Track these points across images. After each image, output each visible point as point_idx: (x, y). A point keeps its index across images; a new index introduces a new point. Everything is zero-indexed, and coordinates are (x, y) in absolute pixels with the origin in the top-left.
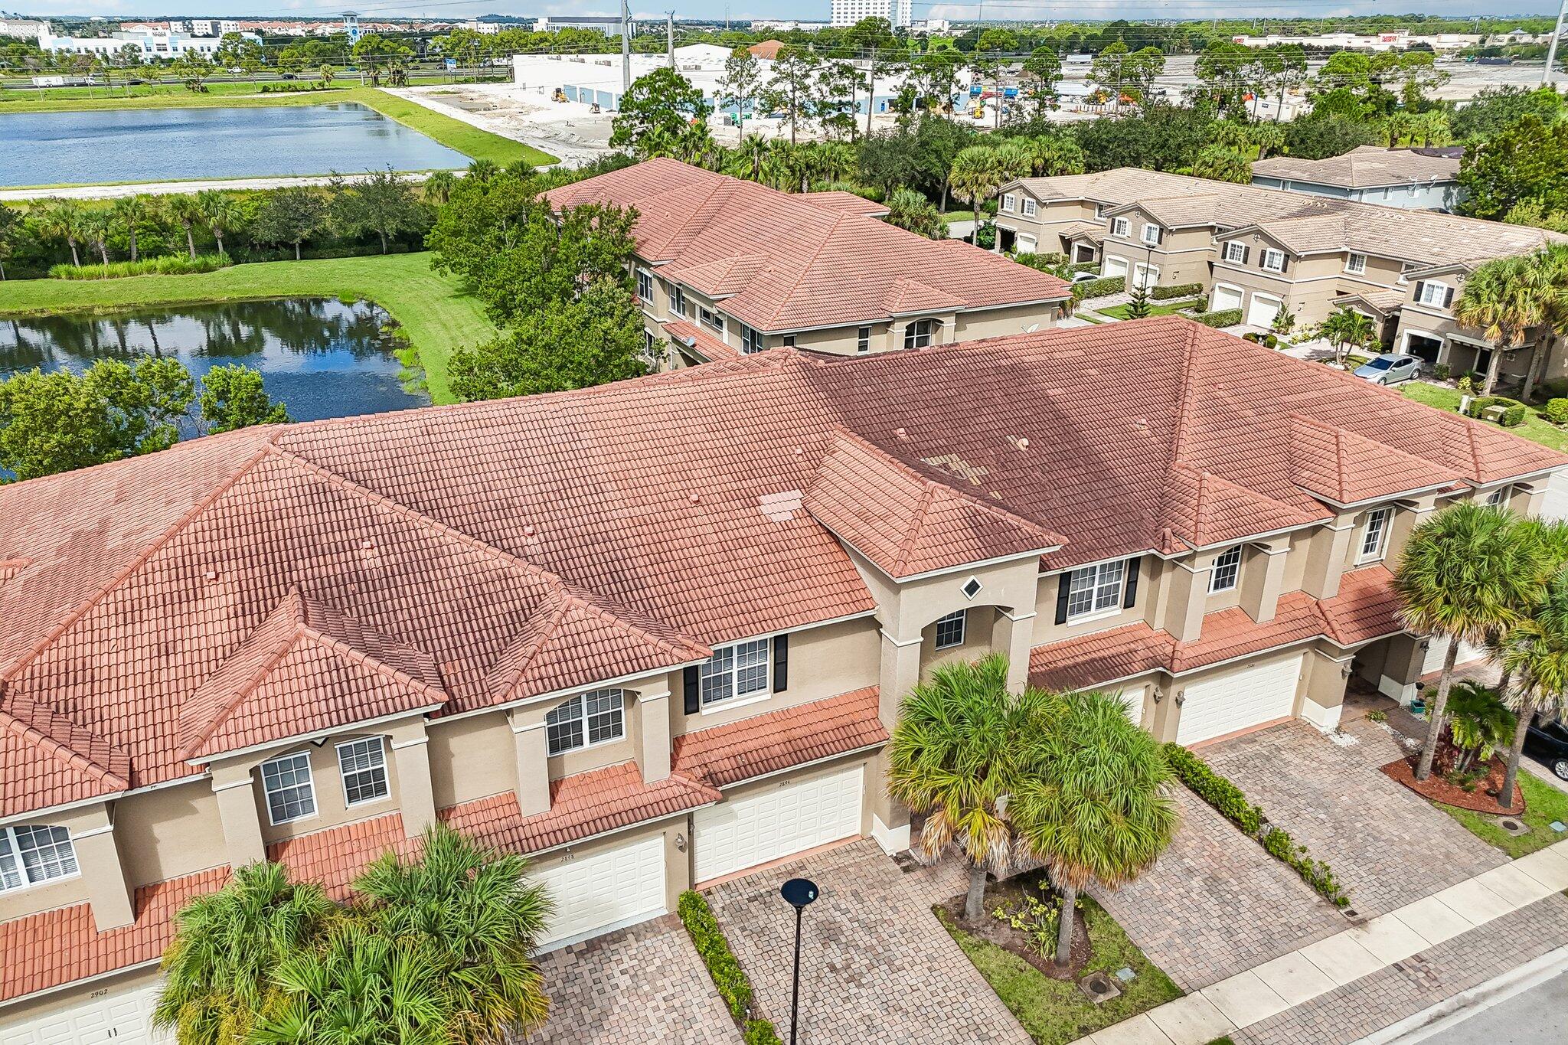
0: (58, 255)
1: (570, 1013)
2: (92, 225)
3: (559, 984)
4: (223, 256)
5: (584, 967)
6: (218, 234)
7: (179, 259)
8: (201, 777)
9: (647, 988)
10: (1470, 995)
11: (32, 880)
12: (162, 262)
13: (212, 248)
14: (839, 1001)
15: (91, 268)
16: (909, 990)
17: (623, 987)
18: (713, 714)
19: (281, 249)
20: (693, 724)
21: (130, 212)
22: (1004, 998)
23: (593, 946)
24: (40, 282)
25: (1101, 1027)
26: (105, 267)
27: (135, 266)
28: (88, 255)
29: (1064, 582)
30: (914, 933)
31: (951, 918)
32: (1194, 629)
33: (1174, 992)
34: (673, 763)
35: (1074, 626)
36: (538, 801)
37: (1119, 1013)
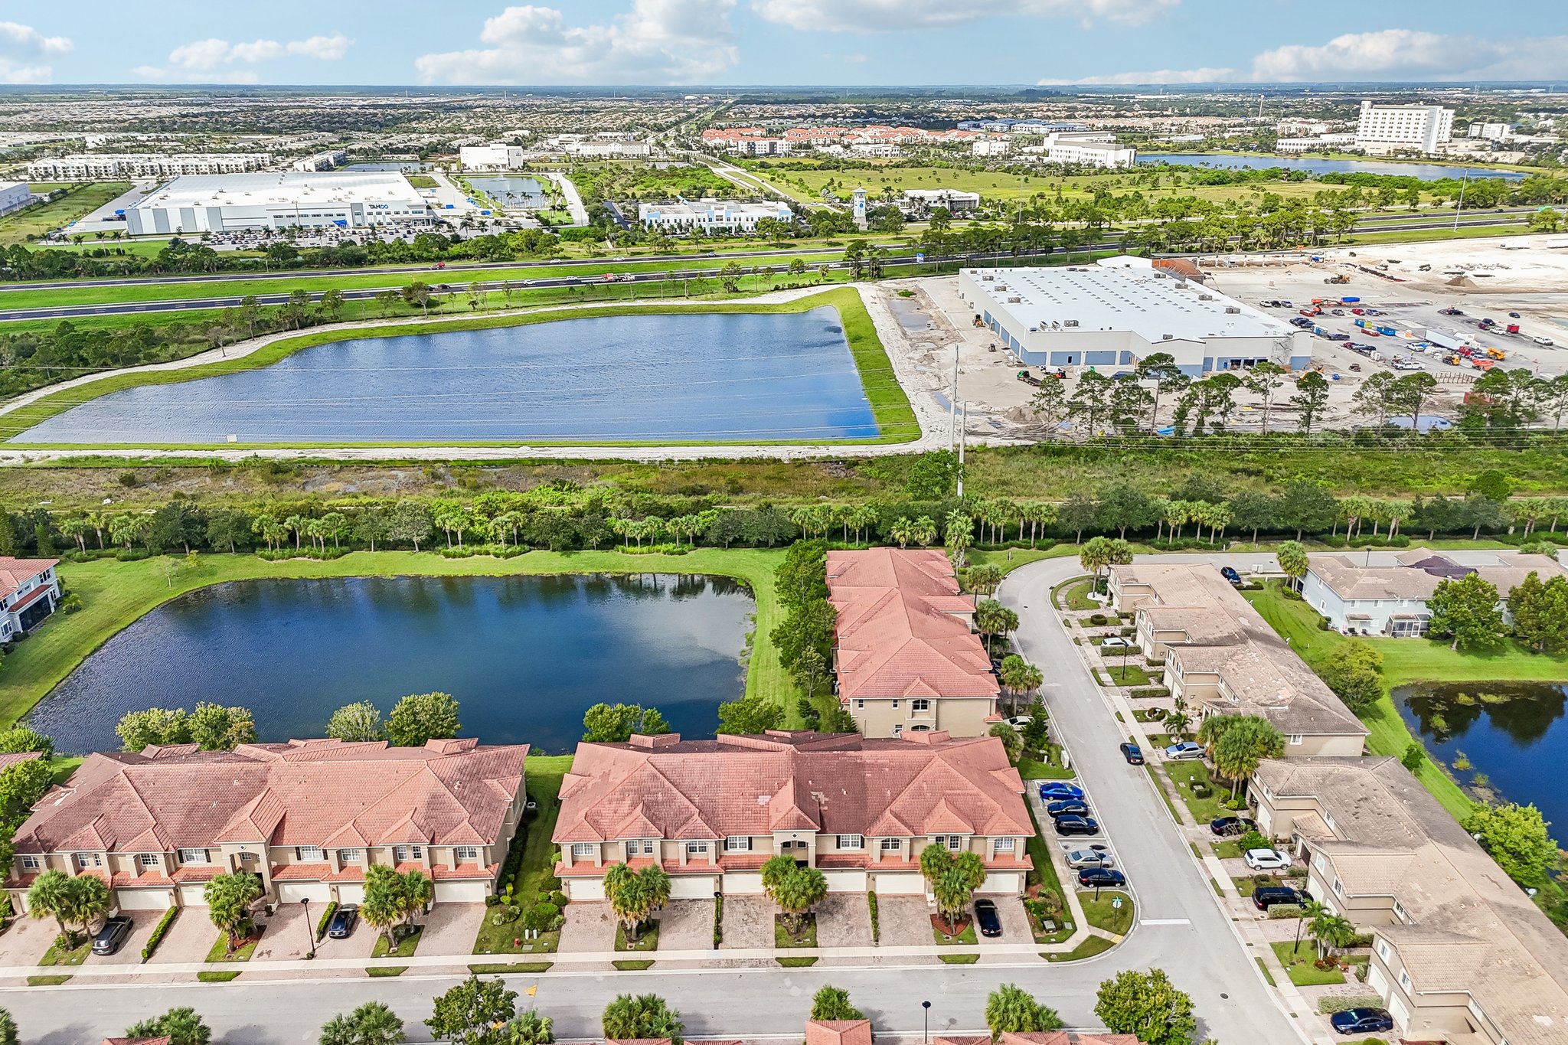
1: (683, 911)
3: (683, 906)
4: (691, 545)
5: (690, 904)
6: (691, 534)
8: (617, 841)
9: (700, 912)
10: (883, 967)
11: (586, 854)
13: (687, 541)
14: (740, 926)
15: (633, 549)
16: (756, 928)
17: (696, 910)
18: (731, 852)
20: (725, 853)
22: (776, 936)
23: (694, 900)
24: (610, 553)
25: (792, 947)
26: (638, 549)
27: (651, 548)
28: (633, 542)
29: (838, 837)
30: (766, 918)
31: (778, 918)
32: (877, 859)
33: (816, 946)
34: (717, 861)
35: (843, 850)
36: (683, 863)
37: (799, 946)
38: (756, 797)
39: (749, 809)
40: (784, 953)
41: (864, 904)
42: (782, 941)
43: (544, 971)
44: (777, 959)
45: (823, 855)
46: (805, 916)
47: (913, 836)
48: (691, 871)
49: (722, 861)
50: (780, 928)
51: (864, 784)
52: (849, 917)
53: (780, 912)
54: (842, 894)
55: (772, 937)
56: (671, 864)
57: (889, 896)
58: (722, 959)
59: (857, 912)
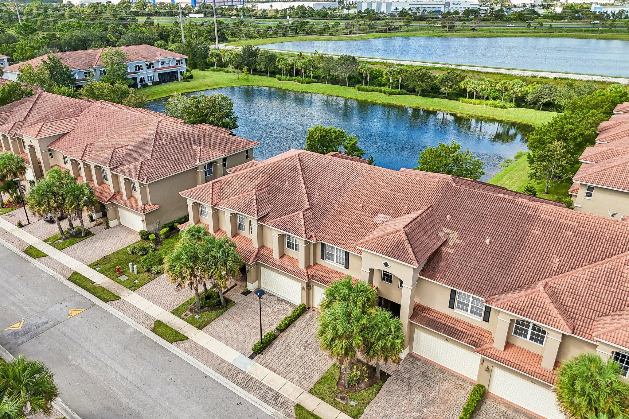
0: (463, 94)
1: (261, 306)
3: (268, 301)
4: (512, 104)
5: (275, 302)
6: (515, 96)
7: (496, 102)
9: (276, 314)
12: (492, 102)
13: (511, 101)
14: (296, 347)
15: (469, 100)
16: (310, 358)
17: (274, 310)
18: (327, 263)
20: (322, 263)
21: (487, 84)
22: (322, 378)
24: (454, 102)
25: (327, 402)
26: (473, 101)
27: (483, 102)
28: (471, 96)
29: (453, 293)
32: (499, 344)
34: (307, 266)
35: (457, 313)
36: (276, 255)
37: (335, 405)
38: (376, 213)
39: (360, 222)
40: (312, 403)
42: (323, 388)
43: (106, 301)
44: (299, 407)
47: (568, 332)
48: (279, 266)
49: (313, 269)
51: (522, 241)
55: (317, 376)
56: (267, 253)
58: (244, 373)
59: (445, 403)
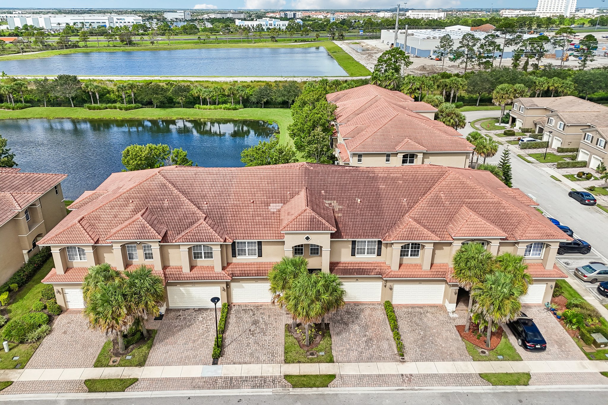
0: (198, 102)
1: (185, 322)
2: (206, 94)
3: (187, 315)
4: (241, 105)
5: (195, 313)
6: (241, 98)
7: (228, 106)
8: (111, 245)
9: (204, 322)
10: (416, 388)
11: (81, 259)
12: (224, 106)
13: (239, 103)
14: (245, 338)
15: (205, 106)
16: (264, 340)
17: (199, 320)
18: (239, 259)
19: (258, 104)
20: (234, 260)
21: (217, 90)
22: (285, 349)
23: (200, 310)
24: (191, 109)
25: (304, 363)
26: (208, 106)
27: (216, 106)
28: (205, 102)
29: (354, 243)
30: (276, 328)
31: (288, 328)
32: (395, 267)
33: (331, 361)
34: (224, 268)
35: (359, 258)
36: (186, 269)
37: (311, 361)
38: (268, 204)
39: (259, 215)
40: (294, 369)
41: (380, 314)
42: (293, 355)
44: (286, 377)
45: (338, 263)
46: (318, 327)
47: (439, 240)
48: (194, 278)
49: (229, 269)
50: (291, 339)
51: (378, 194)
52: (366, 327)
53: (290, 322)
54: (357, 304)
55: (281, 350)
56: (173, 271)
57: (407, 306)
58: (221, 378)
59: (374, 323)
